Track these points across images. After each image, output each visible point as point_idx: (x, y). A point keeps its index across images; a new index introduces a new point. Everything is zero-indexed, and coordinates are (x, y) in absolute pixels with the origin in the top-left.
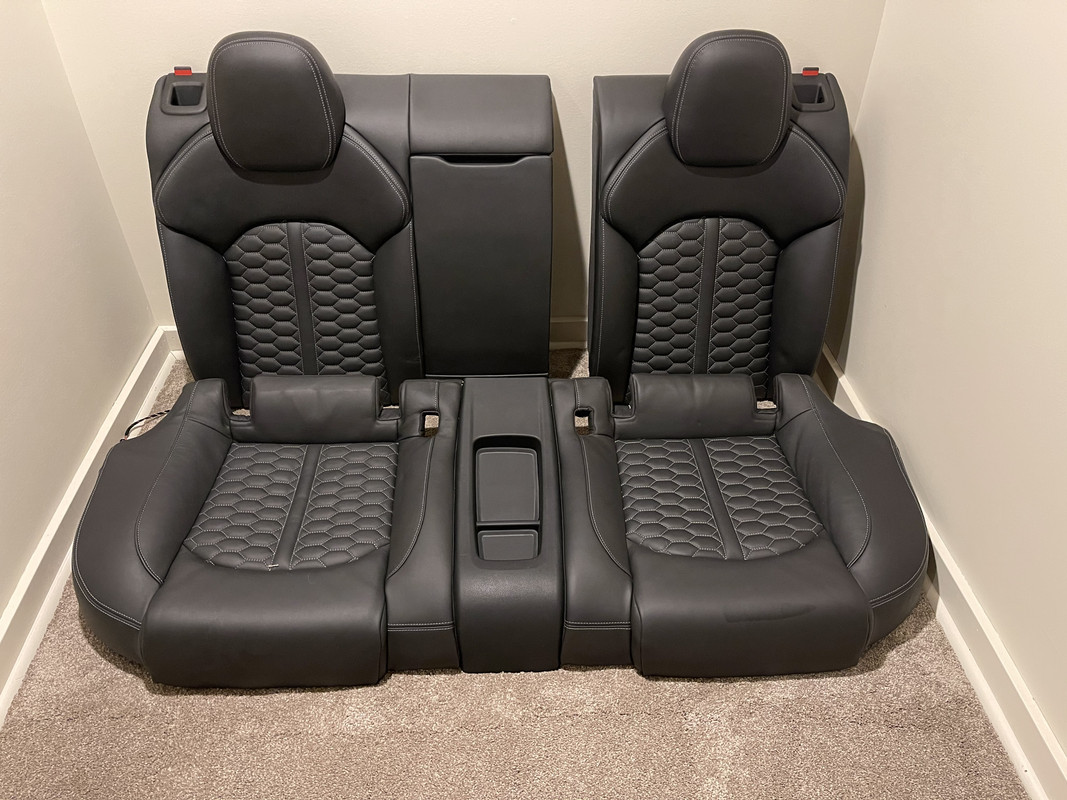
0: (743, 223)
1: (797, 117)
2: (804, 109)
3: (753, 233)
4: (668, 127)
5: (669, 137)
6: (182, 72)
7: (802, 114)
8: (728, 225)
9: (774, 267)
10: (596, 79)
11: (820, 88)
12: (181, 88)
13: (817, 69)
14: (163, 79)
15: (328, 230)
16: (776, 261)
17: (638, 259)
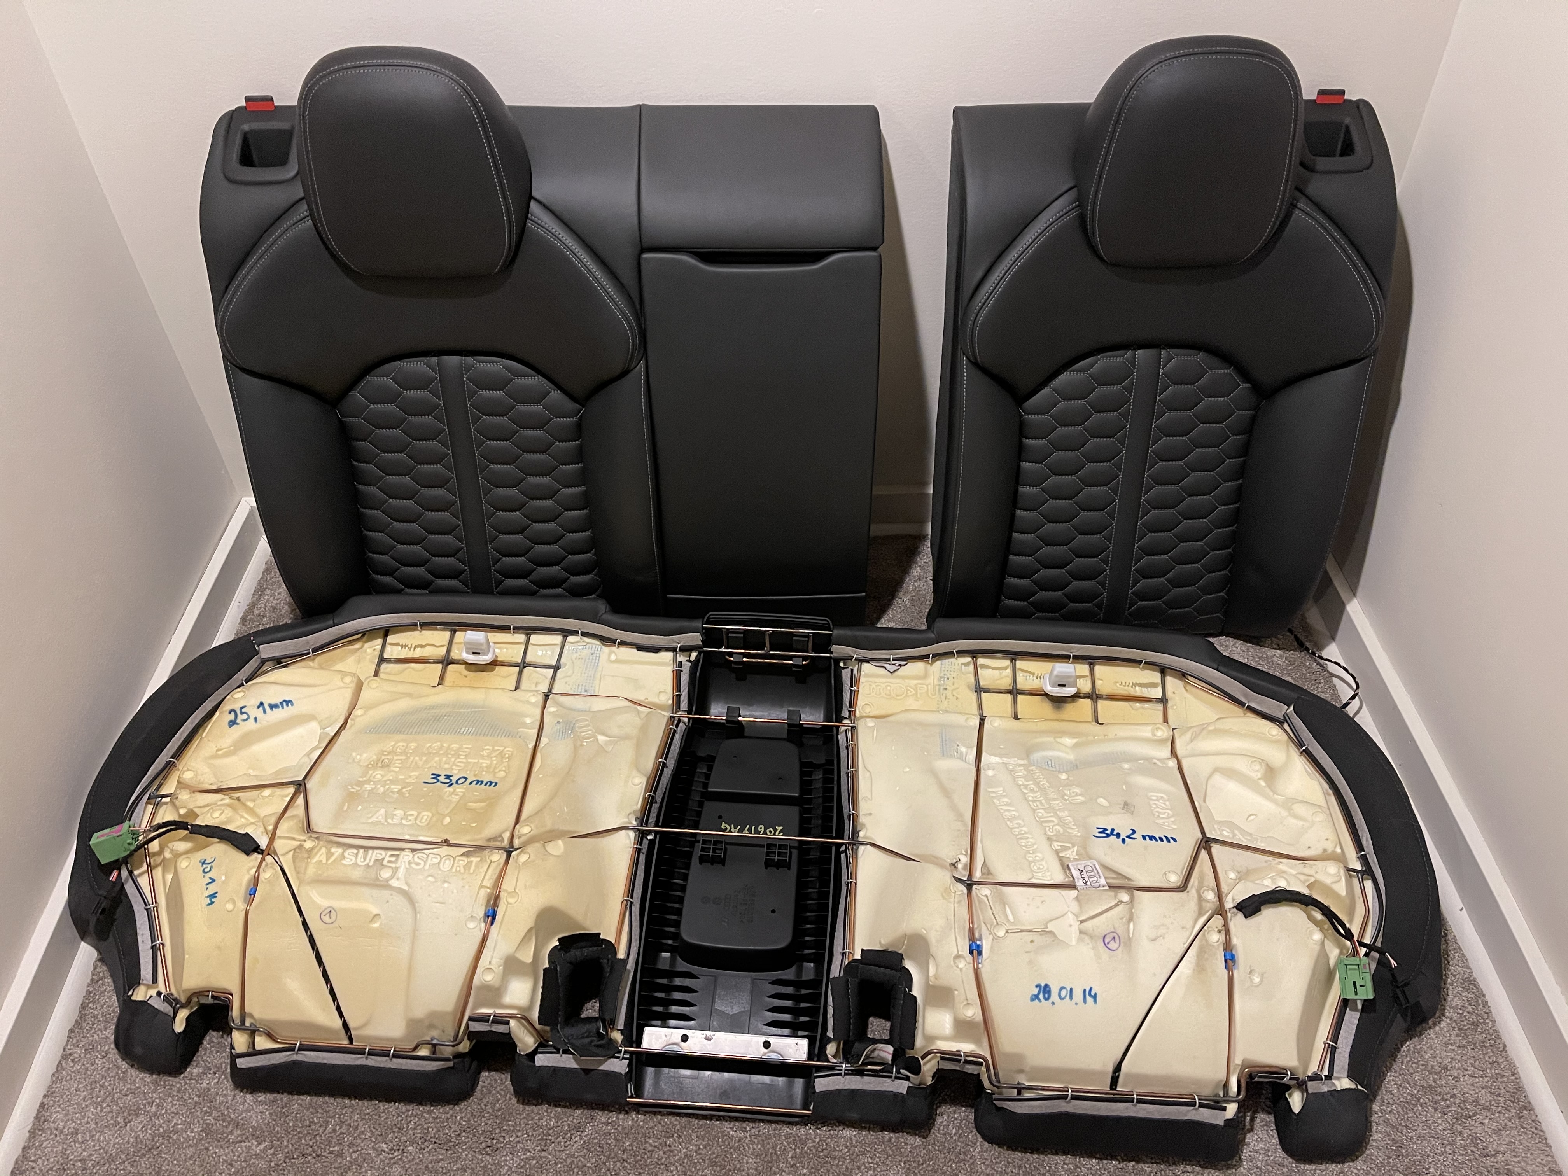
0: (1200, 357)
1: (1307, 183)
2: (1318, 167)
3: (1216, 373)
6: (258, 105)
7: (1317, 177)
8: (1175, 360)
9: (1250, 429)
10: (957, 111)
11: (1347, 128)
12: (254, 132)
13: (1343, 92)
14: (228, 118)
15: (507, 368)
16: (1253, 419)
17: (1021, 416)
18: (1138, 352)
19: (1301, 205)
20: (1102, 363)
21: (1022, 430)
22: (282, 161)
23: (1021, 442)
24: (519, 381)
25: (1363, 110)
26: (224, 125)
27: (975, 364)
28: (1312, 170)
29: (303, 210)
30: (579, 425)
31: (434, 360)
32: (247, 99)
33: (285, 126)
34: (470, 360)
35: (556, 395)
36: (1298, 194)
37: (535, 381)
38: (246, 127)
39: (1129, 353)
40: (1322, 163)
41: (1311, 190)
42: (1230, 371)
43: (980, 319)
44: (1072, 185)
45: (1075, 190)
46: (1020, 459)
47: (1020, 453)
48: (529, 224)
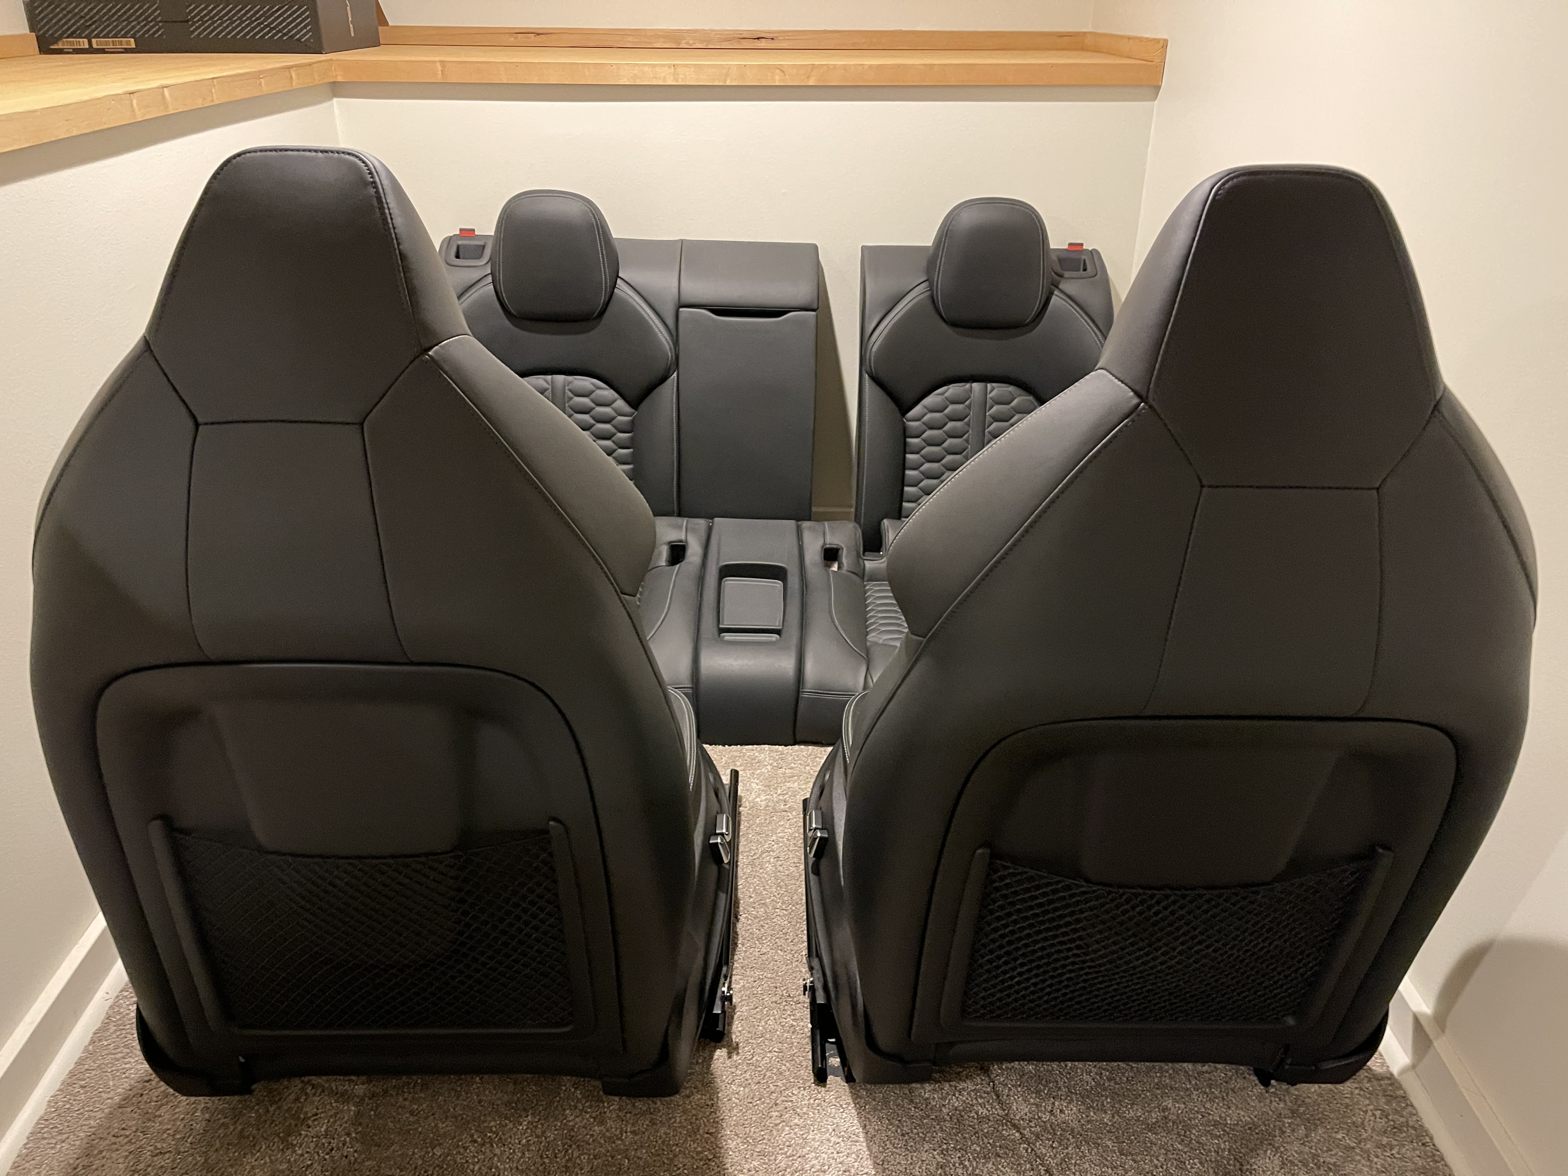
0: (1011, 388)
1: (1059, 283)
2: (1066, 276)
3: (1021, 399)
5: (931, 297)
6: (467, 233)
7: (1063, 281)
8: (996, 390)
10: (864, 248)
11: (1084, 261)
12: (465, 246)
13: (1082, 245)
14: (448, 240)
15: (593, 384)
17: (904, 423)
18: (975, 385)
19: (1056, 292)
20: (952, 390)
21: (905, 433)
22: (480, 257)
23: (905, 441)
24: (599, 392)
25: (1094, 254)
26: (446, 242)
27: (873, 378)
28: (1061, 276)
29: (490, 279)
30: (633, 422)
31: (549, 377)
32: (461, 230)
33: (481, 243)
34: (570, 378)
35: (620, 403)
36: (1054, 288)
37: (608, 393)
38: (460, 243)
39: (968, 386)
40: (1067, 274)
41: (1061, 286)
42: (1031, 398)
43: (874, 350)
44: (925, 279)
45: (927, 282)
46: (905, 453)
47: (905, 449)
48: (616, 290)
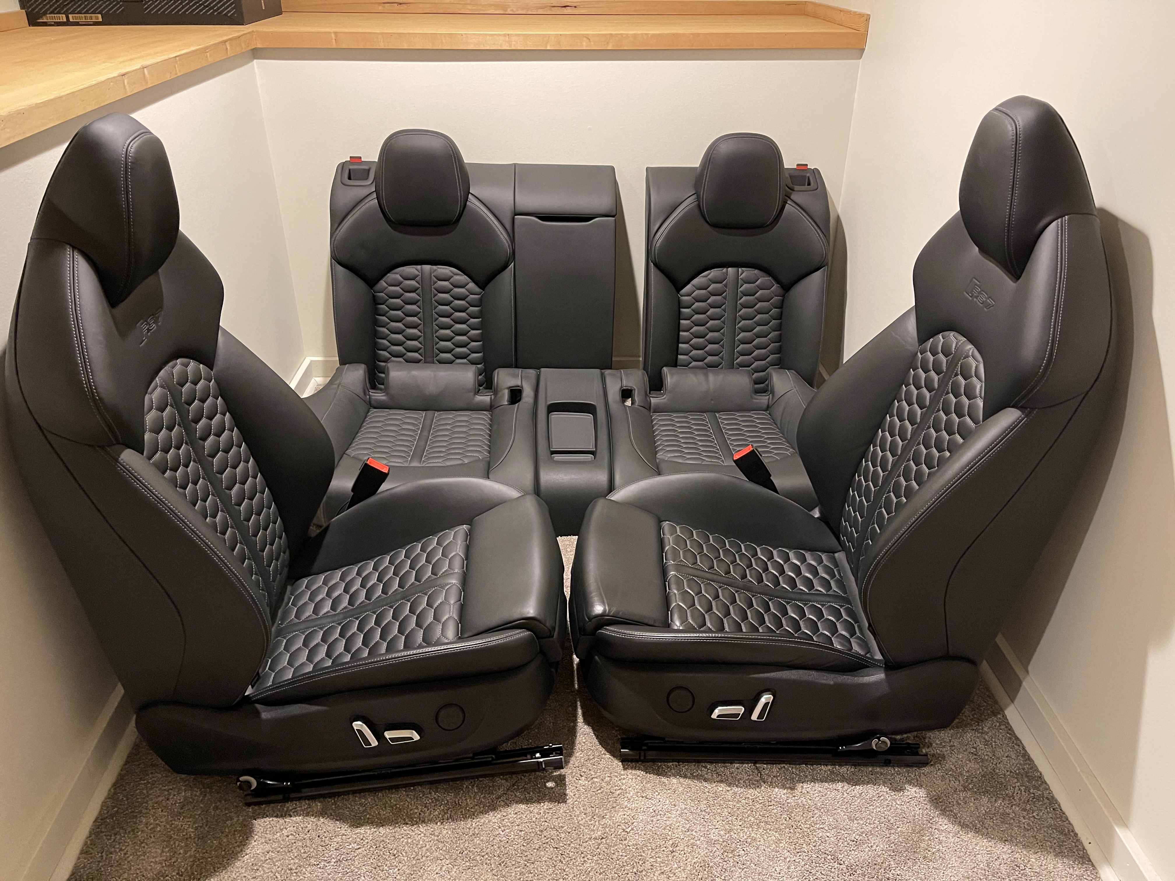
0: (756, 271)
1: (791, 194)
2: (795, 189)
3: (763, 279)
4: (698, 199)
5: (699, 206)
6: (355, 160)
7: (794, 192)
8: (745, 273)
9: (781, 306)
10: (648, 169)
11: (809, 177)
12: (354, 170)
13: (807, 165)
14: (342, 164)
15: (451, 271)
16: (783, 301)
17: (679, 298)
18: (730, 269)
19: (788, 202)
20: (714, 273)
21: (680, 305)
22: (367, 178)
23: (679, 311)
24: (456, 277)
25: (816, 172)
26: (341, 167)
27: (656, 265)
29: (374, 196)
30: (481, 300)
31: (419, 267)
32: (351, 157)
33: (366, 167)
34: (435, 267)
35: (472, 285)
36: (787, 198)
37: (462, 278)
38: (351, 167)
39: (725, 270)
41: (792, 197)
42: (770, 278)
43: (658, 245)
44: (694, 192)
45: (696, 195)
46: (680, 319)
47: (679, 316)
48: (468, 203)
